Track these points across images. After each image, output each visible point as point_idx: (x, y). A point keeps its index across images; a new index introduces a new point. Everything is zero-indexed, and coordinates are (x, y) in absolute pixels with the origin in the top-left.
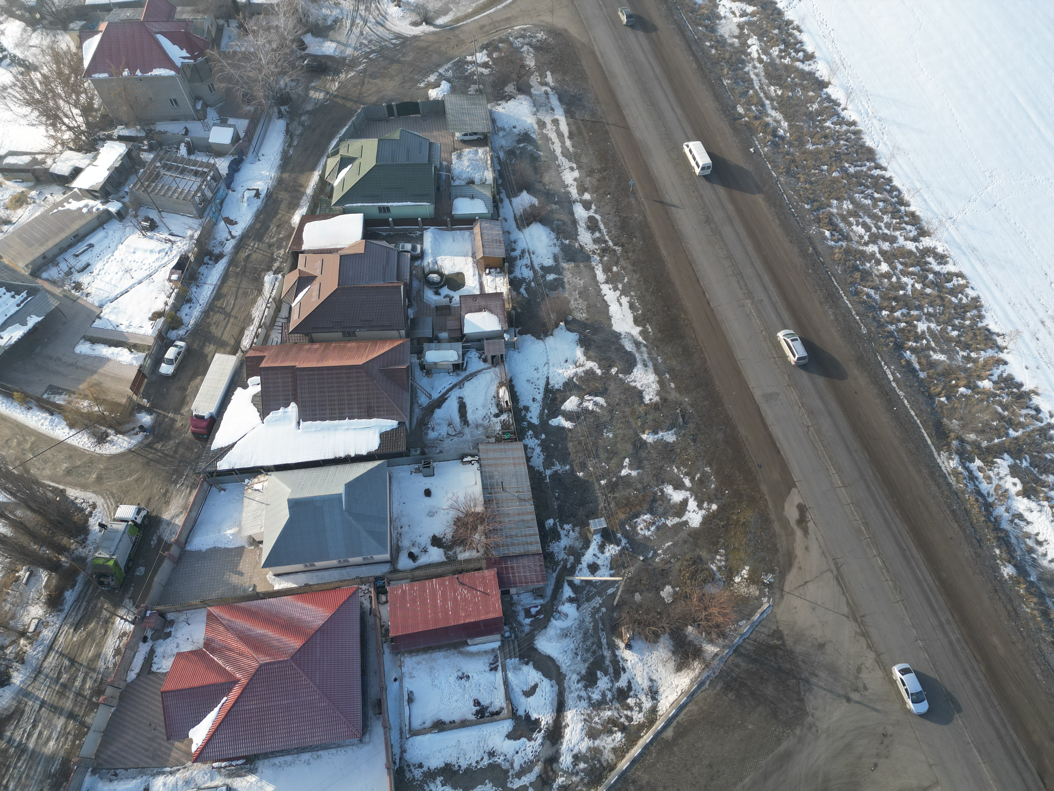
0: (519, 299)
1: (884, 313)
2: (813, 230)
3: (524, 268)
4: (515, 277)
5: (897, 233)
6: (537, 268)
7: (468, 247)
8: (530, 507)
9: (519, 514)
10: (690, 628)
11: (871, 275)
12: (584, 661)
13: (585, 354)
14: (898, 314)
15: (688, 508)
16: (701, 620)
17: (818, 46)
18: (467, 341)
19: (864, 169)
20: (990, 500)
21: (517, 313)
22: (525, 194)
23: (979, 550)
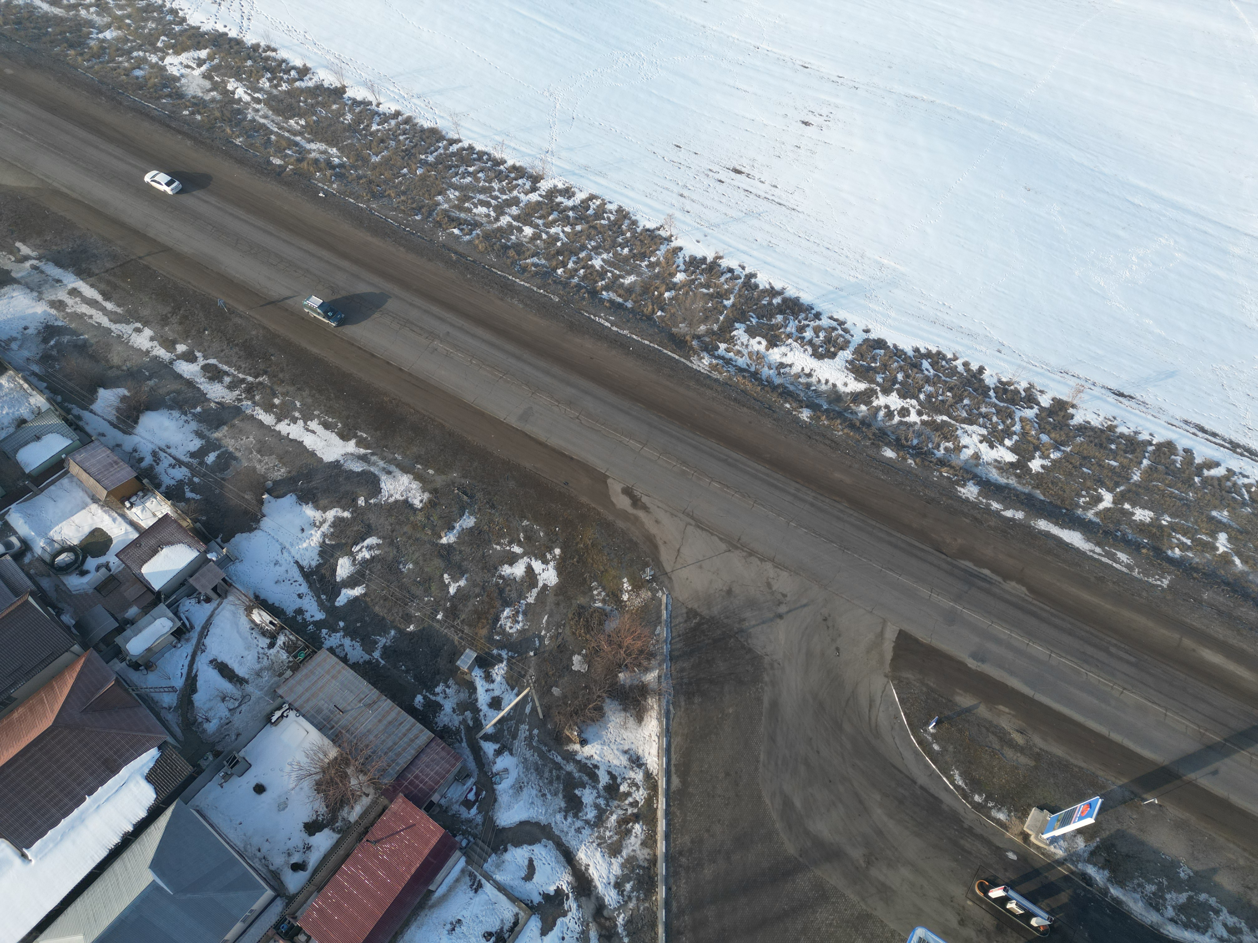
0: (193, 506)
1: (560, 271)
2: (441, 237)
3: (171, 471)
4: (168, 487)
5: (515, 193)
6: (186, 459)
7: (80, 495)
8: (386, 704)
9: (380, 721)
10: (621, 675)
11: (523, 245)
12: (556, 795)
13: (317, 508)
14: (570, 265)
15: (537, 572)
16: (624, 660)
17: (303, 56)
18: (167, 597)
19: (441, 151)
20: (753, 369)
21: (204, 524)
22: (103, 393)
23: (775, 416)
